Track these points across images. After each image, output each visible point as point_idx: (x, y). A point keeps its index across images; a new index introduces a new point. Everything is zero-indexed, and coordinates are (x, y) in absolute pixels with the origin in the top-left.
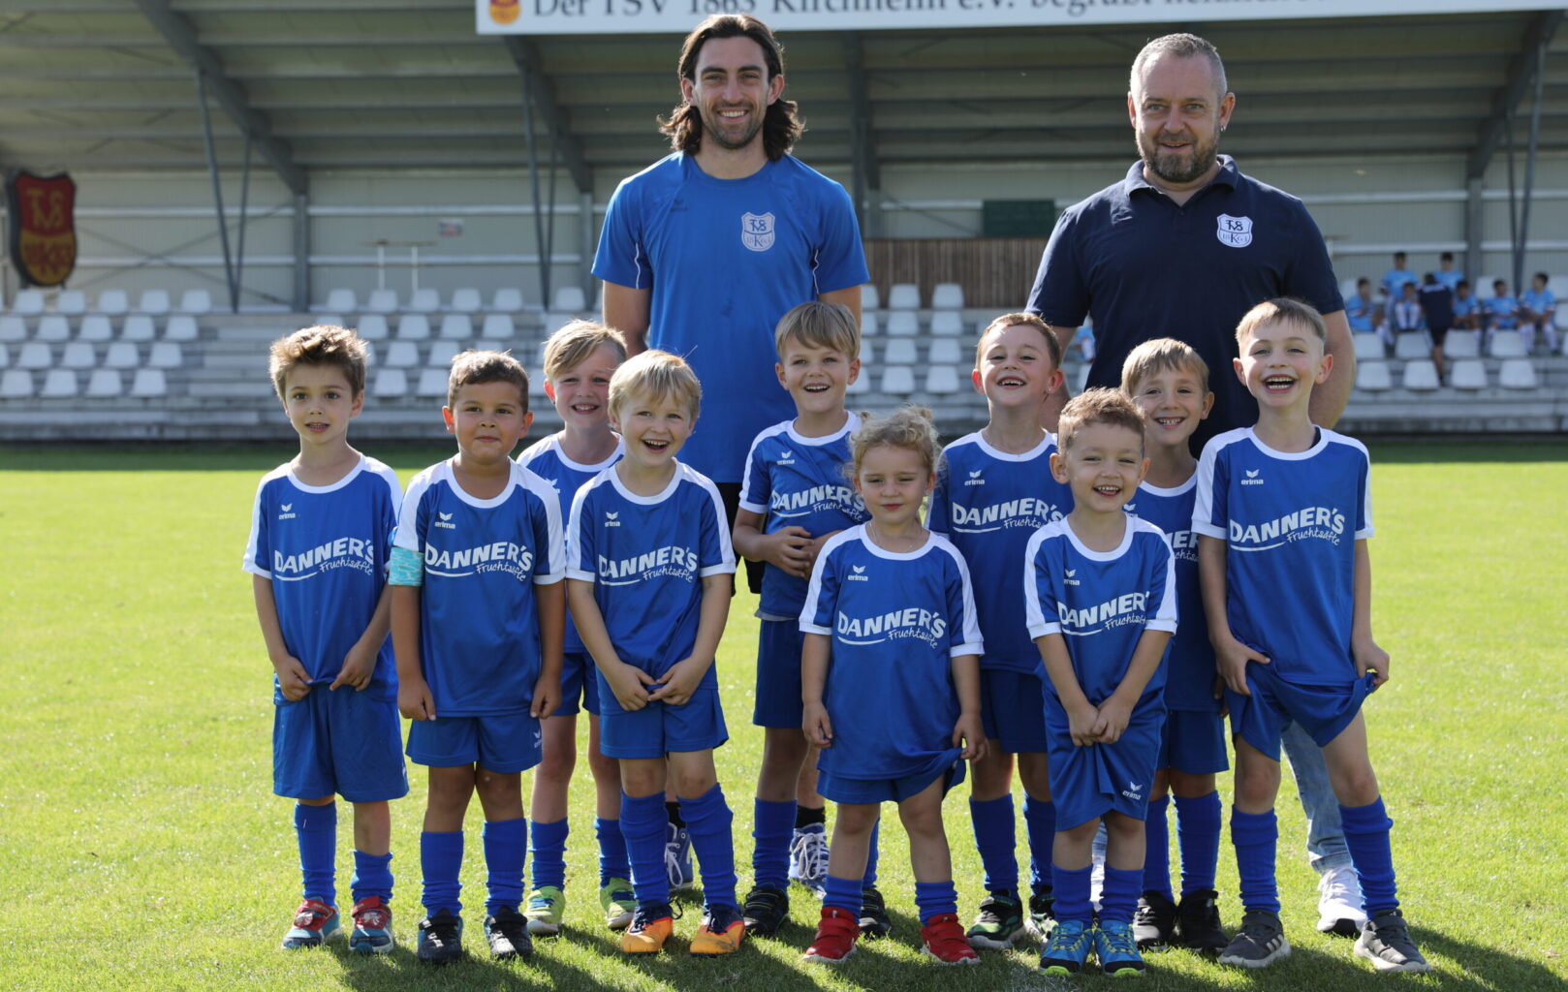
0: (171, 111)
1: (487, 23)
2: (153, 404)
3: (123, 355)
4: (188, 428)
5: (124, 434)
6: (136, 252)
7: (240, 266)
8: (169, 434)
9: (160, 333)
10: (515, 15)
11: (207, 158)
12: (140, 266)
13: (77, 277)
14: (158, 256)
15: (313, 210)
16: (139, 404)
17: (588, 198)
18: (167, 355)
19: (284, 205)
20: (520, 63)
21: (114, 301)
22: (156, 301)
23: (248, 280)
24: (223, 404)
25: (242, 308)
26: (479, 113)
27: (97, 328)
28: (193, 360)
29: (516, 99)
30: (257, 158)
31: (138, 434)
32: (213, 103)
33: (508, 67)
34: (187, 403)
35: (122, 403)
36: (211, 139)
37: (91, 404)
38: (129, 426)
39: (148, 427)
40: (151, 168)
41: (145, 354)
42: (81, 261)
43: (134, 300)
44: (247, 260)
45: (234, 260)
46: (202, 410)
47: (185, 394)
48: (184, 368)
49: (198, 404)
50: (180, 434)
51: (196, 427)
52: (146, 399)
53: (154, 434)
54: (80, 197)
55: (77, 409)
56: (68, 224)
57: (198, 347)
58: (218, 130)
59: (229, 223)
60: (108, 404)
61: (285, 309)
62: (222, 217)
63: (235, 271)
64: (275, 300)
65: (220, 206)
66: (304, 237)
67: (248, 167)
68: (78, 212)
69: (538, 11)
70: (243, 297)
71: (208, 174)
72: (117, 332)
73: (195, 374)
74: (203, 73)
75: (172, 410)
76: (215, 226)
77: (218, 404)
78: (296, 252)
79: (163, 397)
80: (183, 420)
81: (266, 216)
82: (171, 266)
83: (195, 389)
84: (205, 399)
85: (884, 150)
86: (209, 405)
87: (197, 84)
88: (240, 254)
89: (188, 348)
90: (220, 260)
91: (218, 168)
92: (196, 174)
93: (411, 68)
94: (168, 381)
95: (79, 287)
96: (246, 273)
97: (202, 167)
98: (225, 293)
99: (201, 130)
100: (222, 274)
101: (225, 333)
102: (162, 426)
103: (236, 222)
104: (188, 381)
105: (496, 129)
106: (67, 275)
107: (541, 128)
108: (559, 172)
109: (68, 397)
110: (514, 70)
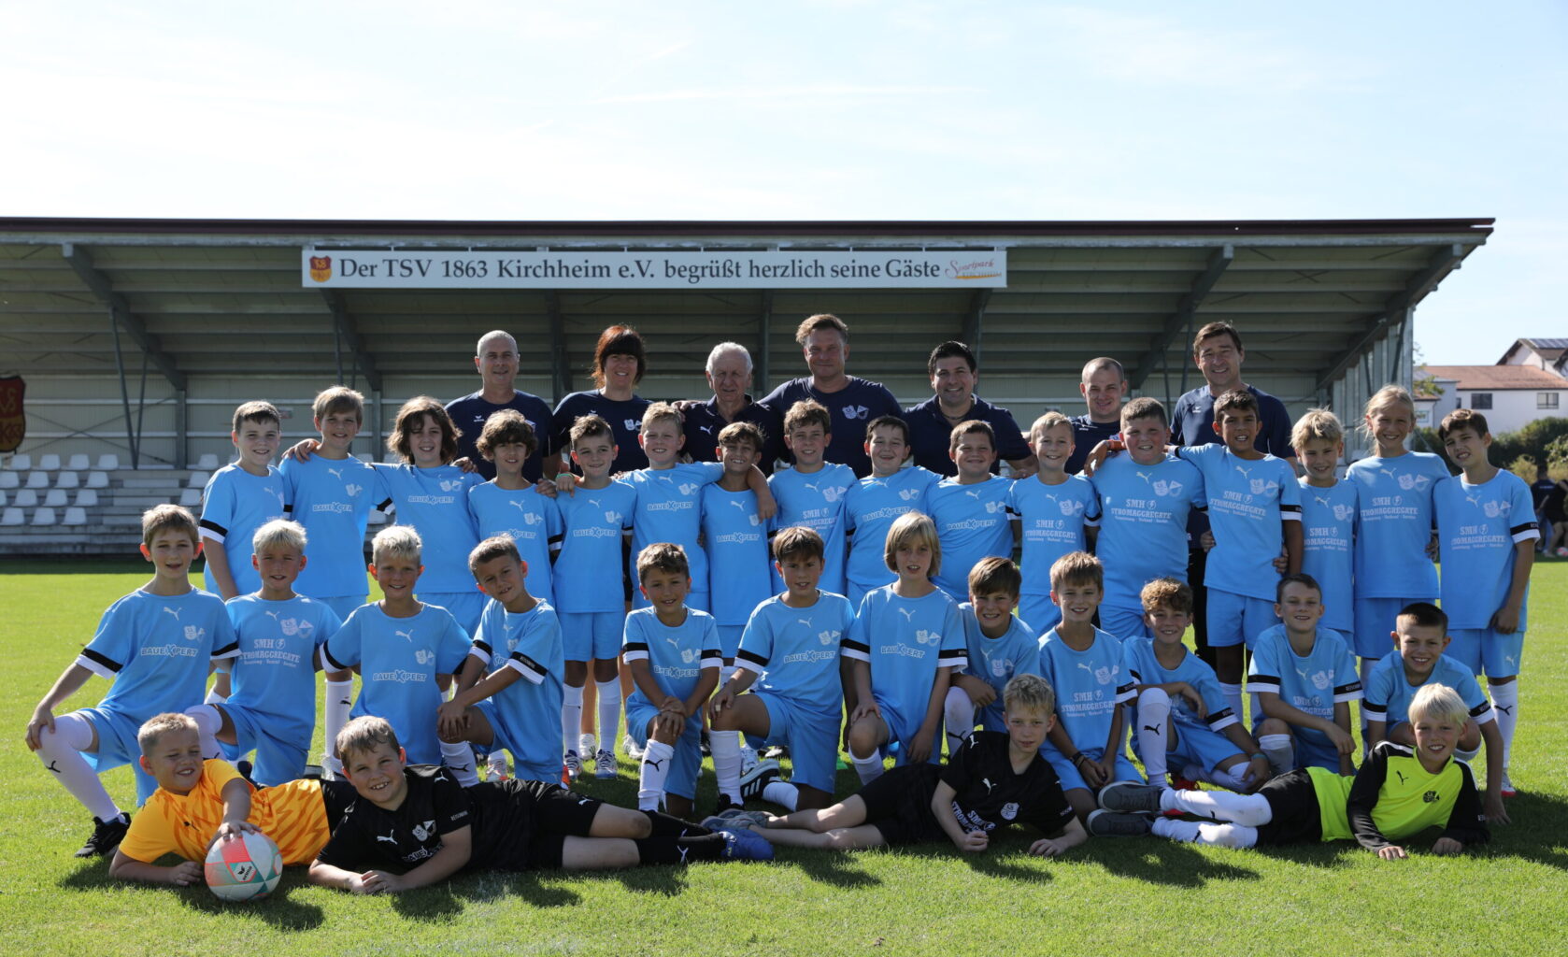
0: (93, 334)
1: (308, 281)
2: (77, 530)
3: (57, 497)
4: (102, 546)
5: (58, 551)
6: (64, 428)
7: (139, 437)
8: (88, 551)
9: (83, 483)
10: (328, 276)
11: (117, 367)
12: (68, 438)
13: (24, 445)
14: (82, 432)
15: (190, 401)
16: (68, 530)
17: (378, 394)
18: (87, 498)
19: (169, 398)
20: (331, 306)
21: (51, 461)
22: (80, 462)
23: (145, 447)
24: (127, 531)
25: (140, 467)
26: (304, 338)
27: (39, 480)
28: (105, 500)
29: (329, 329)
30: (151, 366)
31: (66, 550)
32: (121, 330)
33: (323, 309)
34: (102, 529)
35: (55, 530)
36: (120, 353)
37: (34, 530)
38: (60, 545)
39: (74, 546)
40: (77, 372)
41: (72, 496)
42: (27, 435)
43: (65, 461)
44: (143, 434)
45: (135, 434)
46: (112, 534)
47: (101, 524)
48: (99, 506)
49: (109, 531)
50: (97, 551)
51: (108, 545)
52: (73, 527)
53: (78, 550)
54: (28, 392)
55: (24, 534)
56: (20, 410)
57: (109, 492)
58: (124, 348)
59: (131, 409)
60: (46, 530)
61: (170, 467)
62: (127, 405)
63: (135, 441)
64: (163, 461)
65: (126, 399)
66: (183, 419)
67: (145, 372)
68: (26, 401)
69: (343, 274)
70: (141, 459)
71: (118, 377)
72: (53, 483)
73: (107, 511)
74: (115, 310)
75: (91, 534)
76: (122, 411)
77: (122, 531)
78: (177, 430)
79: (85, 526)
80: (99, 541)
81: (158, 404)
82: (92, 438)
83: (106, 520)
84: (114, 527)
85: (574, 365)
86: (117, 531)
87: (111, 318)
88: (139, 431)
89: (102, 493)
90: (125, 434)
91: (124, 372)
92: (109, 377)
93: (258, 309)
94: (88, 515)
95: (24, 453)
96: (142, 442)
97: (112, 372)
98: (128, 456)
99: (113, 348)
100: (126, 443)
101: (127, 483)
102: (83, 545)
103: (137, 408)
104: (102, 515)
105: (316, 348)
106: (18, 445)
107: (346, 348)
108: (358, 377)
109: (18, 526)
110: (328, 311)
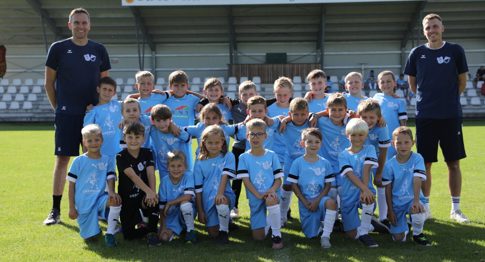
0: (33, 27)
1: (124, 3)
2: (29, 111)
3: (20, 97)
4: (39, 118)
5: (20, 120)
6: (23, 68)
8: (33, 120)
9: (31, 91)
10: (133, 1)
11: (44, 41)
12: (25, 72)
13: (6, 75)
14: (30, 69)
16: (25, 111)
17: (154, 52)
18: (32, 97)
20: (134, 14)
21: (17, 82)
22: (29, 82)
24: (49, 111)
26: (122, 28)
27: (12, 90)
28: (40, 98)
29: (133, 24)
31: (24, 120)
32: (45, 25)
34: (38, 111)
35: (19, 111)
36: (45, 35)
37: (10, 111)
38: (22, 118)
39: (27, 118)
40: (28, 44)
41: (26, 97)
43: (23, 82)
46: (43, 113)
47: (38, 108)
48: (37, 101)
49: (41, 111)
50: (37, 120)
51: (41, 118)
53: (29, 120)
54: (7, 52)
55: (6, 113)
56: (4, 60)
57: (42, 95)
58: (47, 33)
60: (15, 111)
68: (6, 56)
71: (45, 46)
72: (18, 91)
73: (41, 103)
74: (43, 17)
75: (34, 113)
77: (47, 111)
79: (31, 109)
80: (37, 116)
82: (34, 72)
83: (41, 107)
84: (44, 110)
85: (238, 39)
86: (45, 112)
87: (41, 20)
89: (39, 95)
92: (41, 46)
93: (103, 16)
94: (33, 105)
95: (7, 78)
97: (42, 44)
99: (43, 33)
102: (31, 118)
104: (39, 105)
105: (127, 33)
106: (4, 75)
107: (140, 33)
108: (146, 45)
109: (4, 110)
110: (132, 16)
